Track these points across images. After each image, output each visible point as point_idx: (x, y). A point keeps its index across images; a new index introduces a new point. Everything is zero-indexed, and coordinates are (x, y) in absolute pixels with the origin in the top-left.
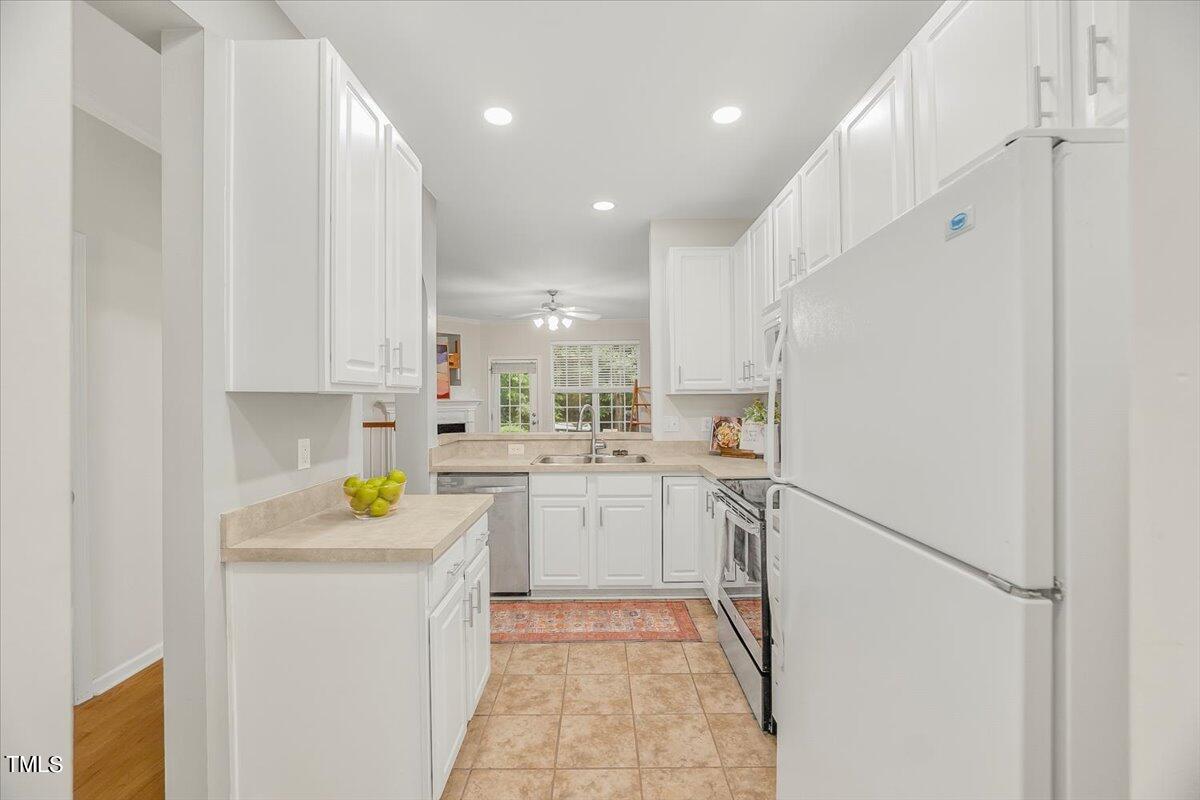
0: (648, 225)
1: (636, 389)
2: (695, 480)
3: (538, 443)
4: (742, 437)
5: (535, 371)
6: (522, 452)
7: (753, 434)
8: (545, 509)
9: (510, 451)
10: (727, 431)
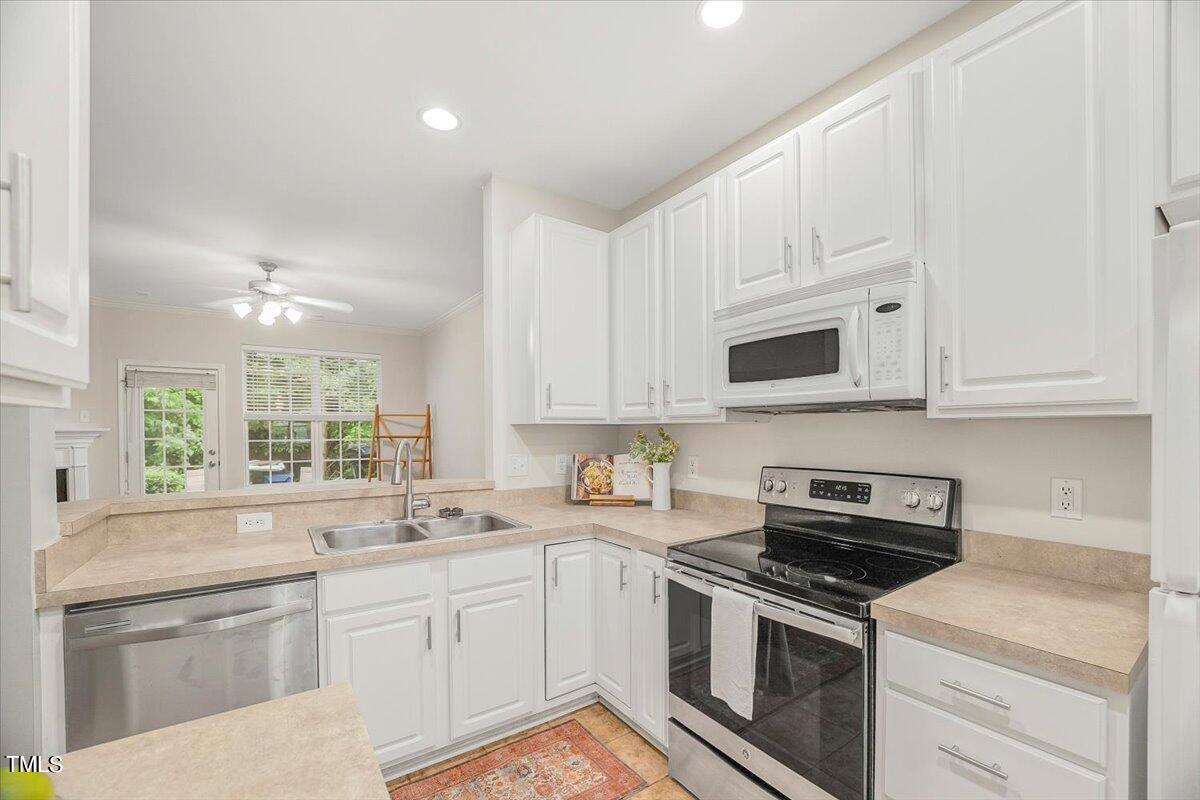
0: (486, 180)
1: (378, 417)
2: (586, 546)
3: (301, 508)
4: (616, 479)
5: (213, 386)
6: (268, 525)
7: (631, 474)
8: (352, 634)
9: (242, 528)
10: (597, 472)
